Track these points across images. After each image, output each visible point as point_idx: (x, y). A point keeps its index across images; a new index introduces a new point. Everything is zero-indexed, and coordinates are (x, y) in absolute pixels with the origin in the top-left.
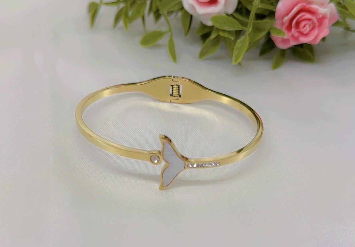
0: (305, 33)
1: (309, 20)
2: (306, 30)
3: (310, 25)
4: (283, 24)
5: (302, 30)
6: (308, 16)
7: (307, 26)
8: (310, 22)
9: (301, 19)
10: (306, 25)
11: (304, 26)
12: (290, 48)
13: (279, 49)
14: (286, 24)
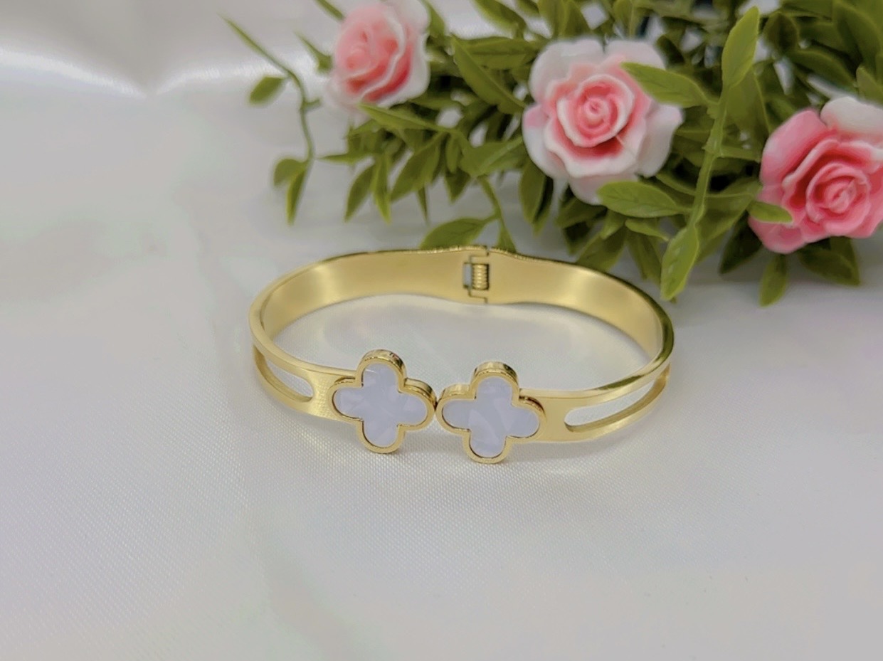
0: (840, 210)
1: (848, 178)
2: (843, 203)
3: (850, 192)
4: (781, 192)
5: (832, 205)
6: (845, 169)
7: (844, 195)
8: (851, 185)
9: (829, 178)
10: (841, 190)
11: (837, 196)
12: (800, 251)
13: (773, 253)
14: (790, 192)
